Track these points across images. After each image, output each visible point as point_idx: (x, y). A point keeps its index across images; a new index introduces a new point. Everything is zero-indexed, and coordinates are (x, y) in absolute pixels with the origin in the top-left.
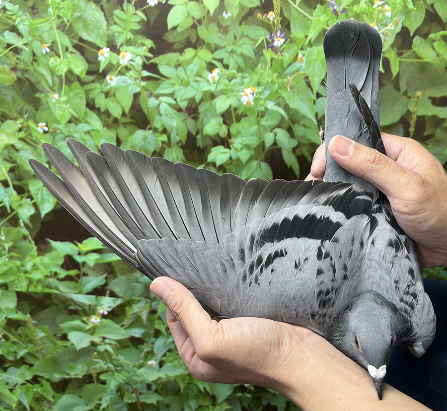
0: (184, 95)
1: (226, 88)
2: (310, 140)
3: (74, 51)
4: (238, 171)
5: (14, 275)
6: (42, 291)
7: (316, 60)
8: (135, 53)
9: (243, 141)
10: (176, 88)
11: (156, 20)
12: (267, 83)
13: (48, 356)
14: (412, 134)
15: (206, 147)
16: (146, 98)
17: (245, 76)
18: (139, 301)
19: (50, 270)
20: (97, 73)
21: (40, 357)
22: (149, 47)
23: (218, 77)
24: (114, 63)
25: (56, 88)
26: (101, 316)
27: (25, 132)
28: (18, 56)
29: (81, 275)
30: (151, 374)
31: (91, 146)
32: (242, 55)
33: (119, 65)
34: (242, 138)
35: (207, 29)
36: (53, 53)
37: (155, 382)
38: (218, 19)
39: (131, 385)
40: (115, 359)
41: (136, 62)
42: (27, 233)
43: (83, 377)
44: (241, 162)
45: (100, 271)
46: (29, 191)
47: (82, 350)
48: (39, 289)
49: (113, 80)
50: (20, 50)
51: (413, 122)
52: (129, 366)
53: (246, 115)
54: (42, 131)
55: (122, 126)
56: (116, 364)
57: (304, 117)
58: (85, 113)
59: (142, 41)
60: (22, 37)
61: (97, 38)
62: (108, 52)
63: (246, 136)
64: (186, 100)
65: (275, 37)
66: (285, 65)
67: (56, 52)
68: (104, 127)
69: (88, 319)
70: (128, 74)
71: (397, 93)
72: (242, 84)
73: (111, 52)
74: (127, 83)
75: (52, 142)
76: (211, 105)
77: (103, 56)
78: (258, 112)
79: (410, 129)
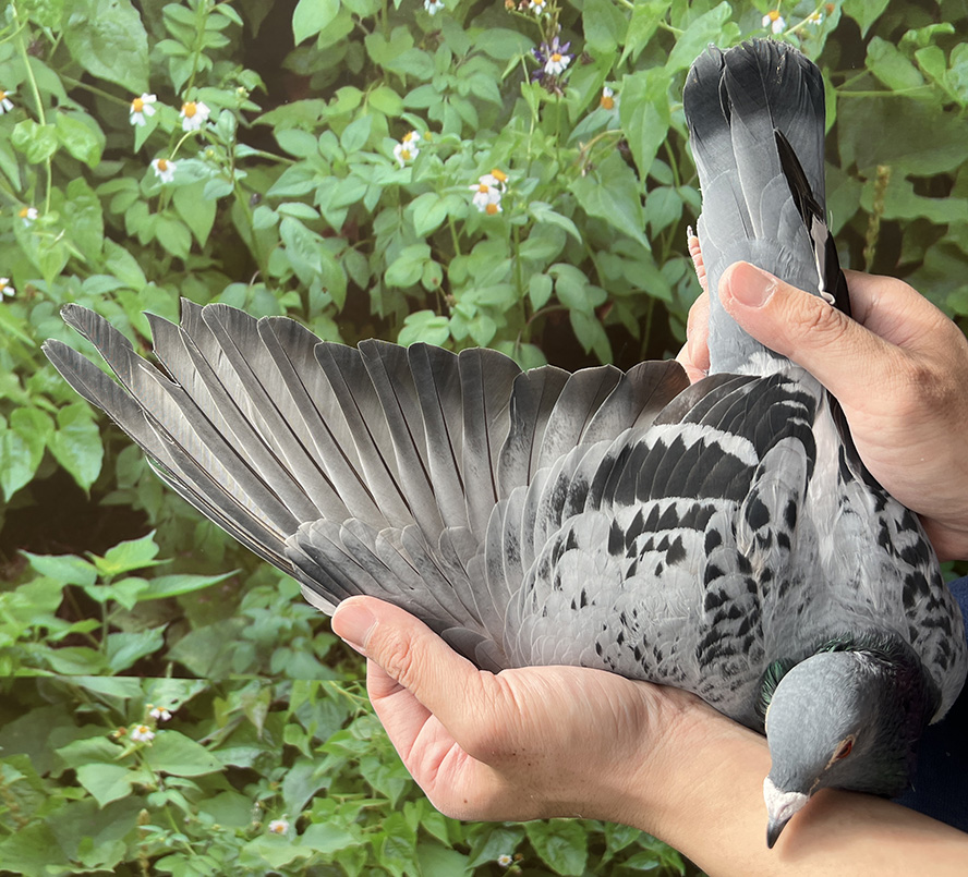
0: (337, 197)
1: (435, 176)
2: (634, 288)
3: (71, 104)
6: (12, 673)
7: (643, 102)
8: (217, 105)
9: (479, 298)
10: (318, 180)
11: (264, 24)
12: (532, 160)
14: (869, 264)
15: (394, 314)
16: (248, 210)
17: (481, 146)
18: (246, 683)
19: (29, 624)
20: (126, 154)
21: (13, 830)
22: (252, 88)
23: (417, 151)
24: (169, 127)
25: (31, 193)
26: (154, 725)
29: (105, 630)
30: (278, 848)
32: (473, 99)
33: (180, 133)
34: (476, 290)
35: (388, 40)
36: (21, 112)
37: (286, 869)
38: (413, 16)
40: (191, 821)
41: (220, 127)
43: (115, 869)
45: (148, 620)
47: (110, 805)
48: (3, 669)
49: (167, 171)
51: (871, 236)
52: (225, 836)
53: (485, 237)
55: (191, 277)
56: (196, 833)
57: (620, 235)
58: (103, 251)
59: (235, 75)
62: (151, 105)
63: (486, 286)
64: (343, 207)
65: (548, 53)
66: (573, 117)
67: (27, 110)
68: (148, 281)
69: (123, 734)
70: (202, 155)
71: (833, 170)
72: (475, 165)
73: (160, 104)
74: (200, 176)
75: (25, 323)
76: (403, 218)
77: (140, 115)
78: (512, 230)
79: (865, 251)
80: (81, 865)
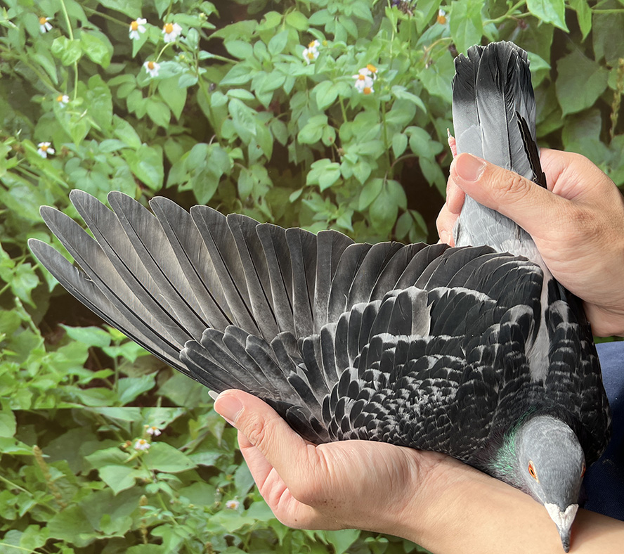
0: (266, 85)
1: (329, 70)
3: (91, 26)
4: (354, 196)
5: (10, 386)
6: (56, 406)
7: (465, 19)
8: (187, 25)
9: (360, 150)
10: (254, 74)
12: (393, 58)
13: (70, 507)
14: (614, 124)
15: (304, 162)
16: (207, 94)
17: (360, 49)
18: (209, 410)
19: (67, 373)
20: (127, 58)
21: (57, 511)
22: (209, 13)
23: (318, 53)
24: (155, 40)
25: (64, 86)
26: (150, 438)
27: (19, 159)
28: (2, 39)
29: (117, 376)
30: (232, 521)
31: (123, 174)
32: (354, 18)
33: (162, 44)
34: (357, 144)
36: (57, 31)
37: (238, 533)
39: (201, 542)
40: (175, 502)
41: (189, 39)
42: (27, 317)
43: (125, 535)
44: (358, 182)
45: (145, 369)
46: (28, 252)
47: (121, 493)
48: (51, 404)
49: (154, 69)
50: (4, 30)
51: (615, 106)
52: (197, 512)
53: (363, 110)
54: (44, 156)
55: (171, 139)
56: (178, 511)
58: (112, 124)
59: (198, 5)
60: (7, 9)
61: (126, 4)
62: (143, 26)
63: (364, 142)
64: (269, 92)
66: (419, 30)
67: (61, 30)
68: (142, 143)
69: (129, 445)
70: (177, 58)
71: (590, 62)
72: (356, 61)
73: (149, 25)
74: (176, 72)
75: (61, 172)
76: (309, 98)
77: (136, 32)
78: (381, 104)
79: (611, 116)
80: (102, 533)
